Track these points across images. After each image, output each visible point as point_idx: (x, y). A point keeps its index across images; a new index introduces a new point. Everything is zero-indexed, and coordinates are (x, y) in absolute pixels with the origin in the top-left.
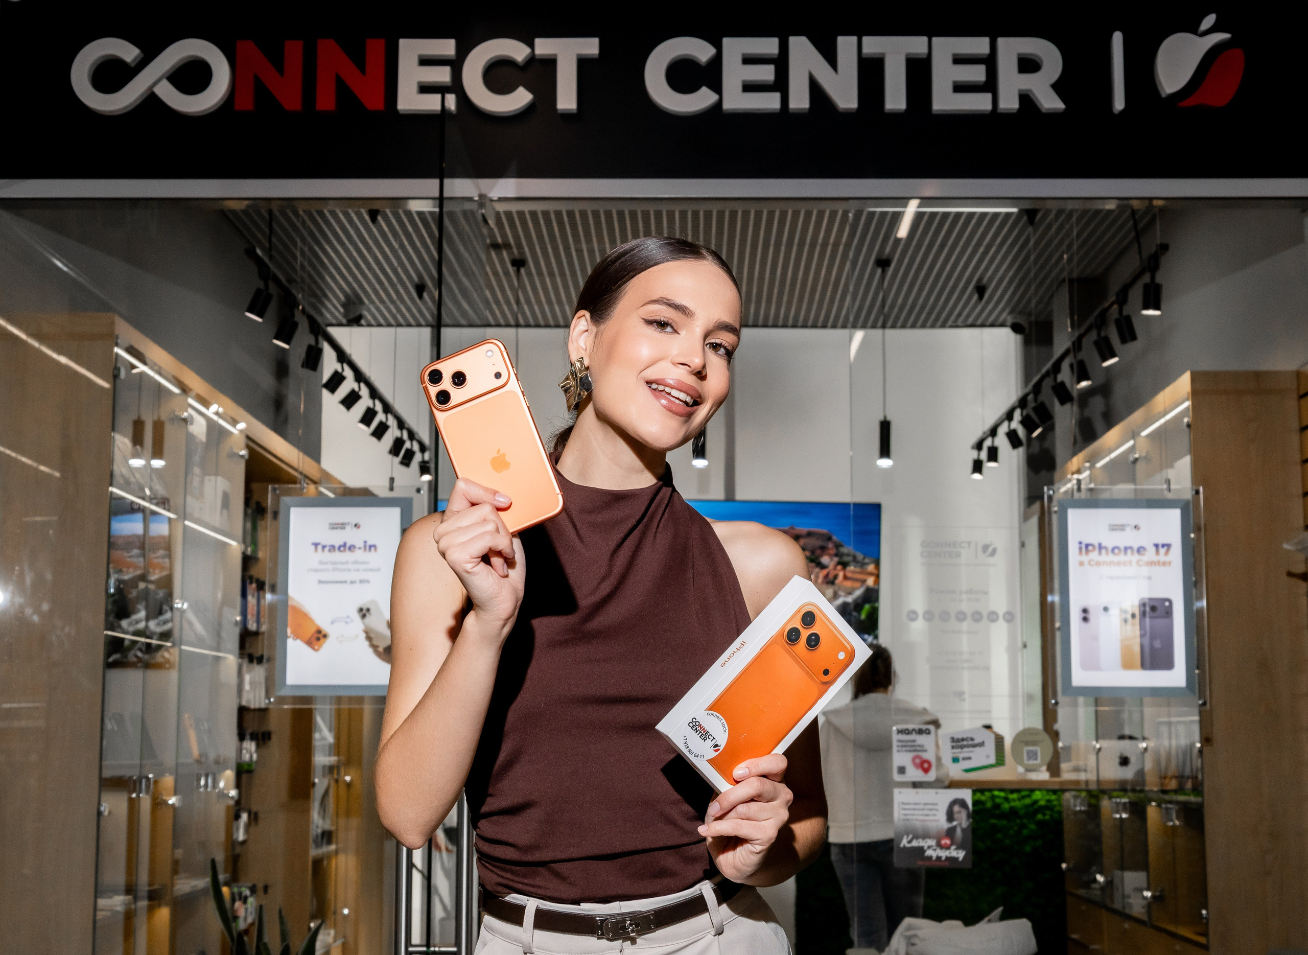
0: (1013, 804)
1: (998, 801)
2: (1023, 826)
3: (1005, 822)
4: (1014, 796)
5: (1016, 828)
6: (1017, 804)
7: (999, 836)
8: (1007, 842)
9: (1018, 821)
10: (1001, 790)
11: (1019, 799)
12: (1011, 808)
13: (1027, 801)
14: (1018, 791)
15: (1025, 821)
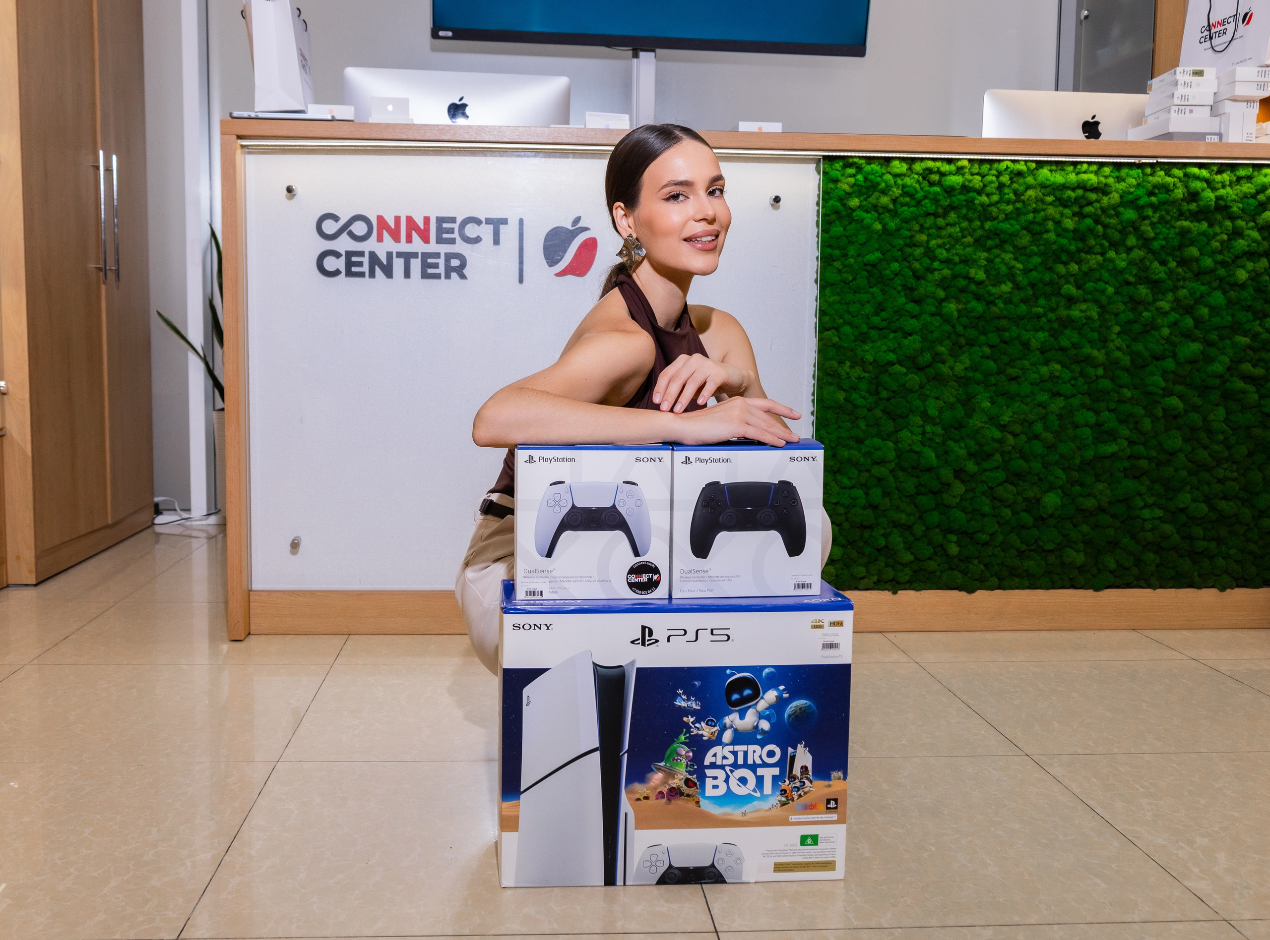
0: (1222, 192)
1: (1197, 185)
2: (1237, 233)
3: (1204, 226)
4: (1226, 177)
5: (1225, 237)
6: (1228, 192)
7: (1194, 251)
8: (1208, 262)
9: (1228, 223)
10: (1201, 166)
11: (1230, 185)
12: (1218, 198)
13: (1247, 188)
14: (1233, 167)
15: (1240, 223)
